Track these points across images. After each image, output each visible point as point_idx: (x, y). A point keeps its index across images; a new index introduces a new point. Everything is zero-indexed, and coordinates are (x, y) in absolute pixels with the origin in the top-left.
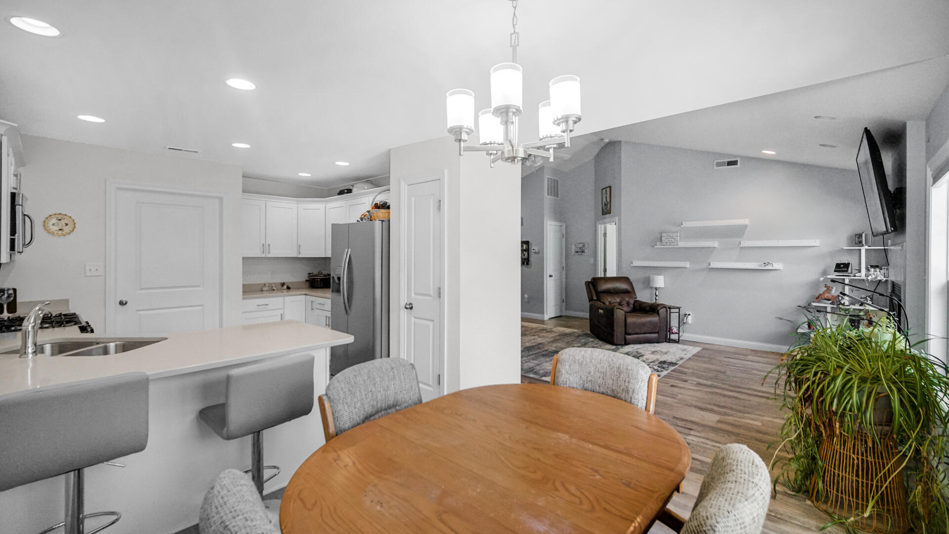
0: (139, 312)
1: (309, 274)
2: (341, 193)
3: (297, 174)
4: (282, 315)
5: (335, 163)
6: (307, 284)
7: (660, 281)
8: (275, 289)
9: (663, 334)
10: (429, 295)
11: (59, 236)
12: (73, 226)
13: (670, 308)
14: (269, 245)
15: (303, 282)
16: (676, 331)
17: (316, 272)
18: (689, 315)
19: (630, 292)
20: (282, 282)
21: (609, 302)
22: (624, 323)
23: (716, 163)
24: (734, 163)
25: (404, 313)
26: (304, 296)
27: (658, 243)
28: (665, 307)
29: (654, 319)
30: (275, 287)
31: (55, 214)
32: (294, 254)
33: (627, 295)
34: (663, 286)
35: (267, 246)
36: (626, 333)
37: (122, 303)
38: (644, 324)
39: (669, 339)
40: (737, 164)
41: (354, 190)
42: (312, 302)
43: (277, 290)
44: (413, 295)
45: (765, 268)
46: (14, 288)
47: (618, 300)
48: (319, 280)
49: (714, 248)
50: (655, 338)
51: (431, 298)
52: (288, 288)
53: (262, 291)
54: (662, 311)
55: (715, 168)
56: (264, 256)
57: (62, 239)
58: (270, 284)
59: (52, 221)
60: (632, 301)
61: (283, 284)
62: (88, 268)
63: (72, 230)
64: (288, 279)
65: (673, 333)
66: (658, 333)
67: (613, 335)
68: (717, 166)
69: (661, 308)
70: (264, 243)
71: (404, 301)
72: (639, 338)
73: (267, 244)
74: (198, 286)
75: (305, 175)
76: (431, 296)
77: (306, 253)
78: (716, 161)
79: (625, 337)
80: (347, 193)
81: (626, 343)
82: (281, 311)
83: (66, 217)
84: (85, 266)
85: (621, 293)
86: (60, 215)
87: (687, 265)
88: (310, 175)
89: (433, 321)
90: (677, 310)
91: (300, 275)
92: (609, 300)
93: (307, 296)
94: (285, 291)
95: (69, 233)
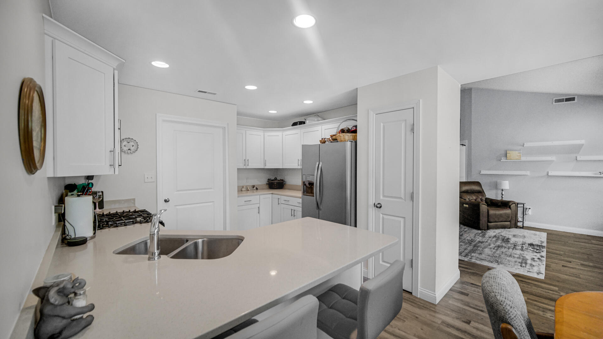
0: (177, 207)
1: (269, 179)
2: (295, 124)
3: (268, 112)
4: (259, 207)
5: (303, 102)
6: (267, 186)
7: (506, 185)
8: (249, 190)
9: (513, 222)
10: (401, 198)
11: (128, 154)
12: (137, 147)
13: (518, 204)
14: (248, 160)
15: (264, 184)
16: (521, 220)
17: (273, 178)
18: (530, 208)
19: (481, 192)
20: (253, 185)
21: (469, 199)
22: (487, 214)
23: (555, 100)
24: (573, 99)
25: (372, 211)
26: (271, 195)
27: (502, 158)
28: (515, 203)
29: (508, 211)
30: (249, 188)
31: (126, 138)
32: (262, 167)
33: (480, 194)
34: (508, 188)
35: (247, 161)
36: (489, 222)
37: (166, 201)
38: (501, 215)
39: (517, 226)
40: (574, 100)
41: (307, 122)
42: (278, 199)
43: (251, 190)
44: (381, 197)
45: (600, 176)
46: (102, 191)
47: (474, 198)
48: (275, 183)
49: (552, 161)
50: (508, 225)
51: (403, 200)
52: (257, 189)
53: (241, 191)
54: (513, 206)
55: (554, 103)
56: (245, 167)
57: (130, 156)
58: (247, 186)
59: (124, 143)
60: (484, 199)
61: (254, 187)
62: (146, 177)
63: (136, 149)
64: (256, 182)
65: (518, 222)
66: (510, 221)
67: (479, 223)
68: (555, 102)
69: (512, 204)
70: (245, 158)
71: (372, 201)
72: (497, 225)
73: (247, 160)
74: (211, 189)
75: (273, 112)
76: (403, 199)
77: (269, 166)
78: (554, 100)
79: (488, 225)
80: (300, 124)
81: (488, 228)
82: (258, 205)
83: (133, 140)
84: (144, 175)
85: (476, 193)
86: (129, 139)
87: (528, 173)
88: (276, 112)
89: (404, 218)
90: (522, 205)
91: (262, 180)
92: (469, 197)
93: (273, 195)
94: (255, 191)
95: (135, 152)
